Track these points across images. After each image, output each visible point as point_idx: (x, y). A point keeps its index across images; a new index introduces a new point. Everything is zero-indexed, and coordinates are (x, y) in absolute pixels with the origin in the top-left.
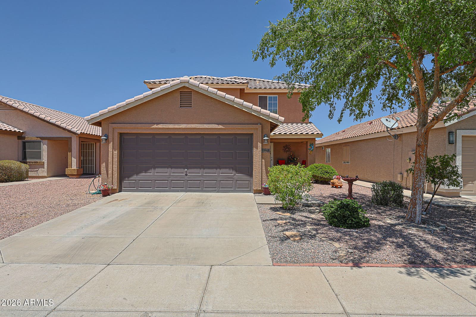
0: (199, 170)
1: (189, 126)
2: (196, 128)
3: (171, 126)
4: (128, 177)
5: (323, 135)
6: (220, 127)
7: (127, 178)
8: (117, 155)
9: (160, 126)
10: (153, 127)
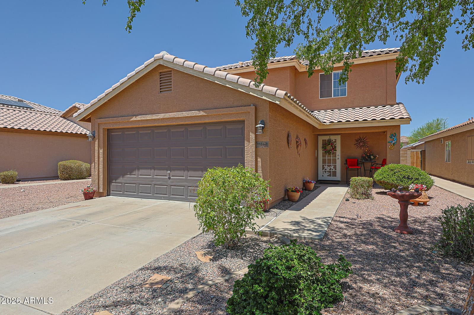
0: (183, 172)
1: (167, 115)
2: (175, 118)
3: (149, 117)
4: (116, 180)
5: (411, 120)
6: (202, 113)
7: (114, 181)
8: (102, 154)
9: (139, 118)
10: (132, 120)
